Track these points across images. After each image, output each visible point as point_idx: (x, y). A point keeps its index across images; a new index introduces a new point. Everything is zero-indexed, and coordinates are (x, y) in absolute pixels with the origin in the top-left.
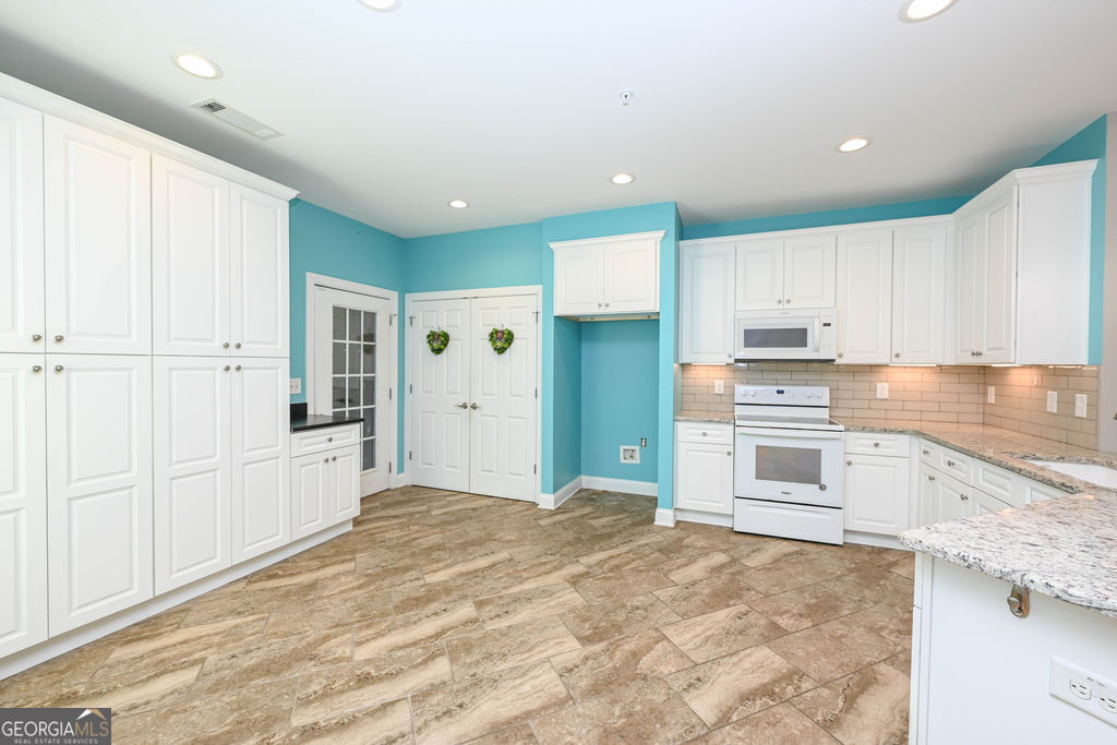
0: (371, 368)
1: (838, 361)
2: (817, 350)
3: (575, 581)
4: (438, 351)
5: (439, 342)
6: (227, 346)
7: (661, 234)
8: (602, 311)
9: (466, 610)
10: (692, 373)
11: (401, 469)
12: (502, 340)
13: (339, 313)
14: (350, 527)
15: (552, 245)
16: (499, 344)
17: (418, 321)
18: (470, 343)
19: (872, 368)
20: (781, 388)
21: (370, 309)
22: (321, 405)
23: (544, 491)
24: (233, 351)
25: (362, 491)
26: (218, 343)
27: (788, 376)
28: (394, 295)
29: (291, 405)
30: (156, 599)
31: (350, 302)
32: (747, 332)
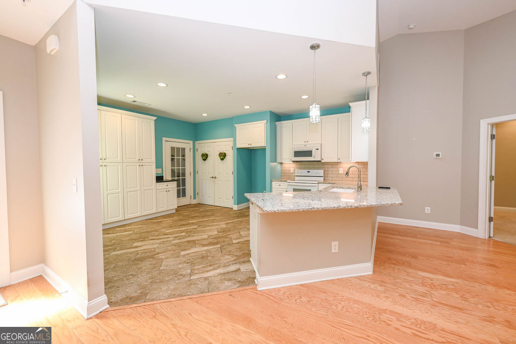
0: (184, 165)
1: (322, 161)
2: (314, 158)
3: (226, 224)
4: (205, 160)
5: (205, 157)
6: (139, 160)
7: (265, 121)
8: (249, 146)
9: (196, 227)
10: (284, 166)
11: (195, 198)
12: (223, 156)
13: (173, 149)
14: (174, 211)
15: (235, 125)
16: (222, 157)
17: (199, 150)
18: (214, 157)
19: (337, 163)
20: (308, 170)
21: (182, 147)
22: (167, 176)
23: (235, 204)
24: (141, 161)
25: (178, 204)
26: (137, 159)
27: (313, 166)
28: (191, 142)
29: (156, 177)
30: (125, 220)
31: (176, 145)
32: (295, 152)
